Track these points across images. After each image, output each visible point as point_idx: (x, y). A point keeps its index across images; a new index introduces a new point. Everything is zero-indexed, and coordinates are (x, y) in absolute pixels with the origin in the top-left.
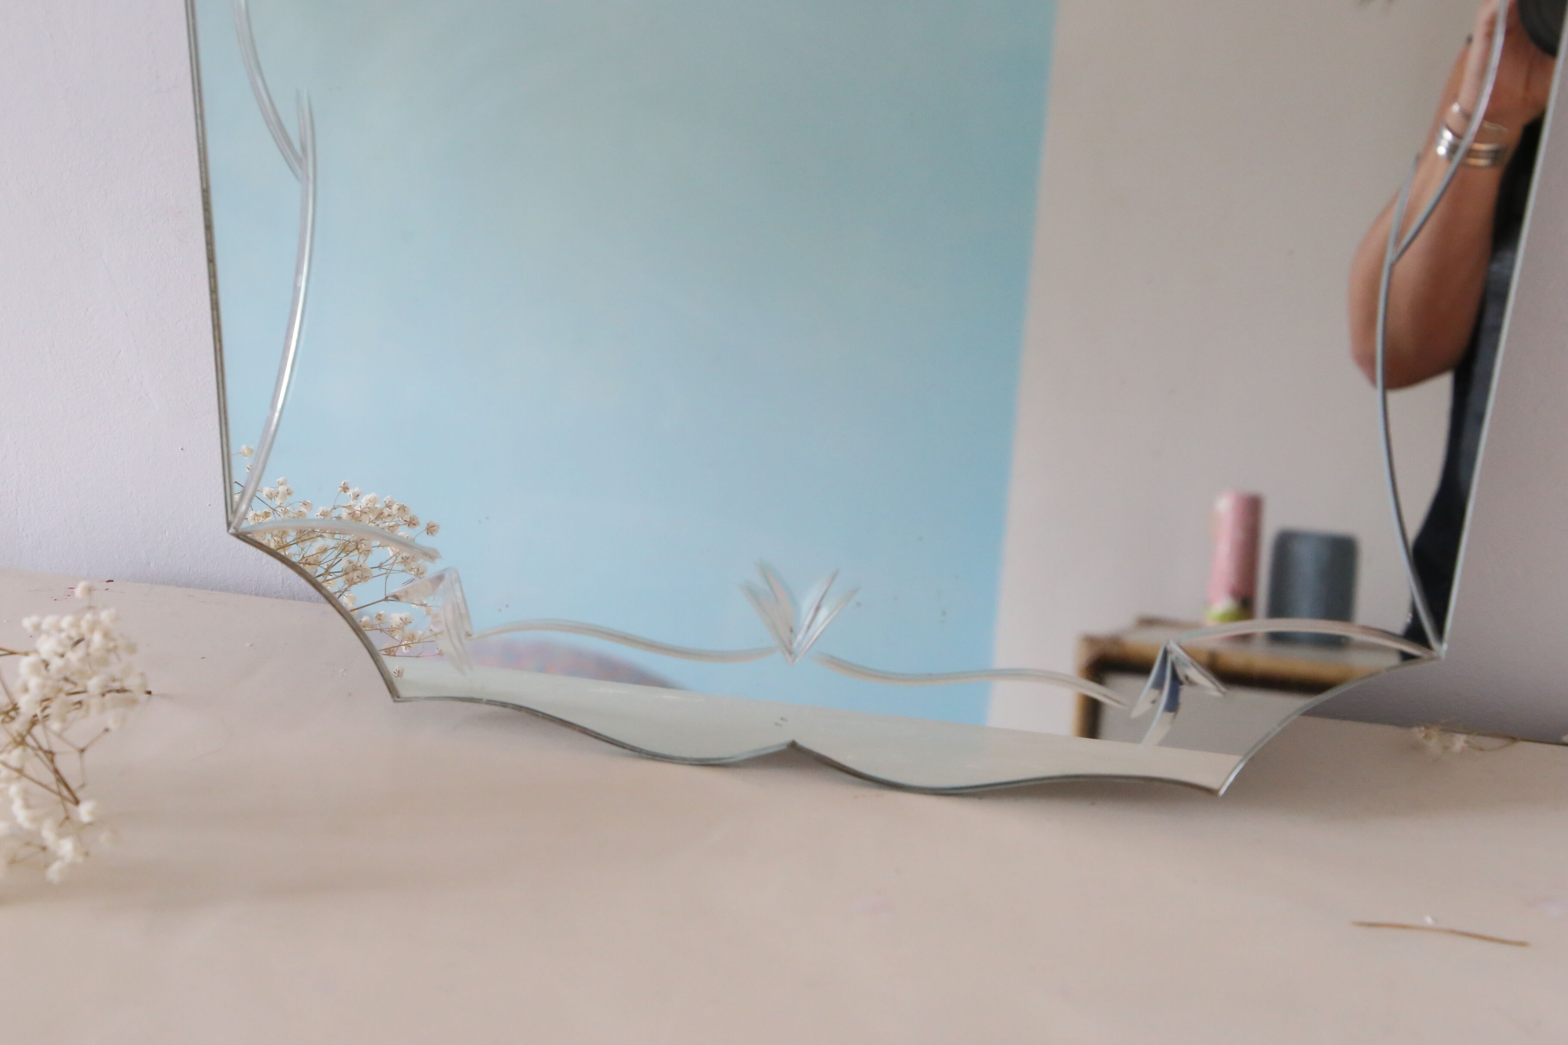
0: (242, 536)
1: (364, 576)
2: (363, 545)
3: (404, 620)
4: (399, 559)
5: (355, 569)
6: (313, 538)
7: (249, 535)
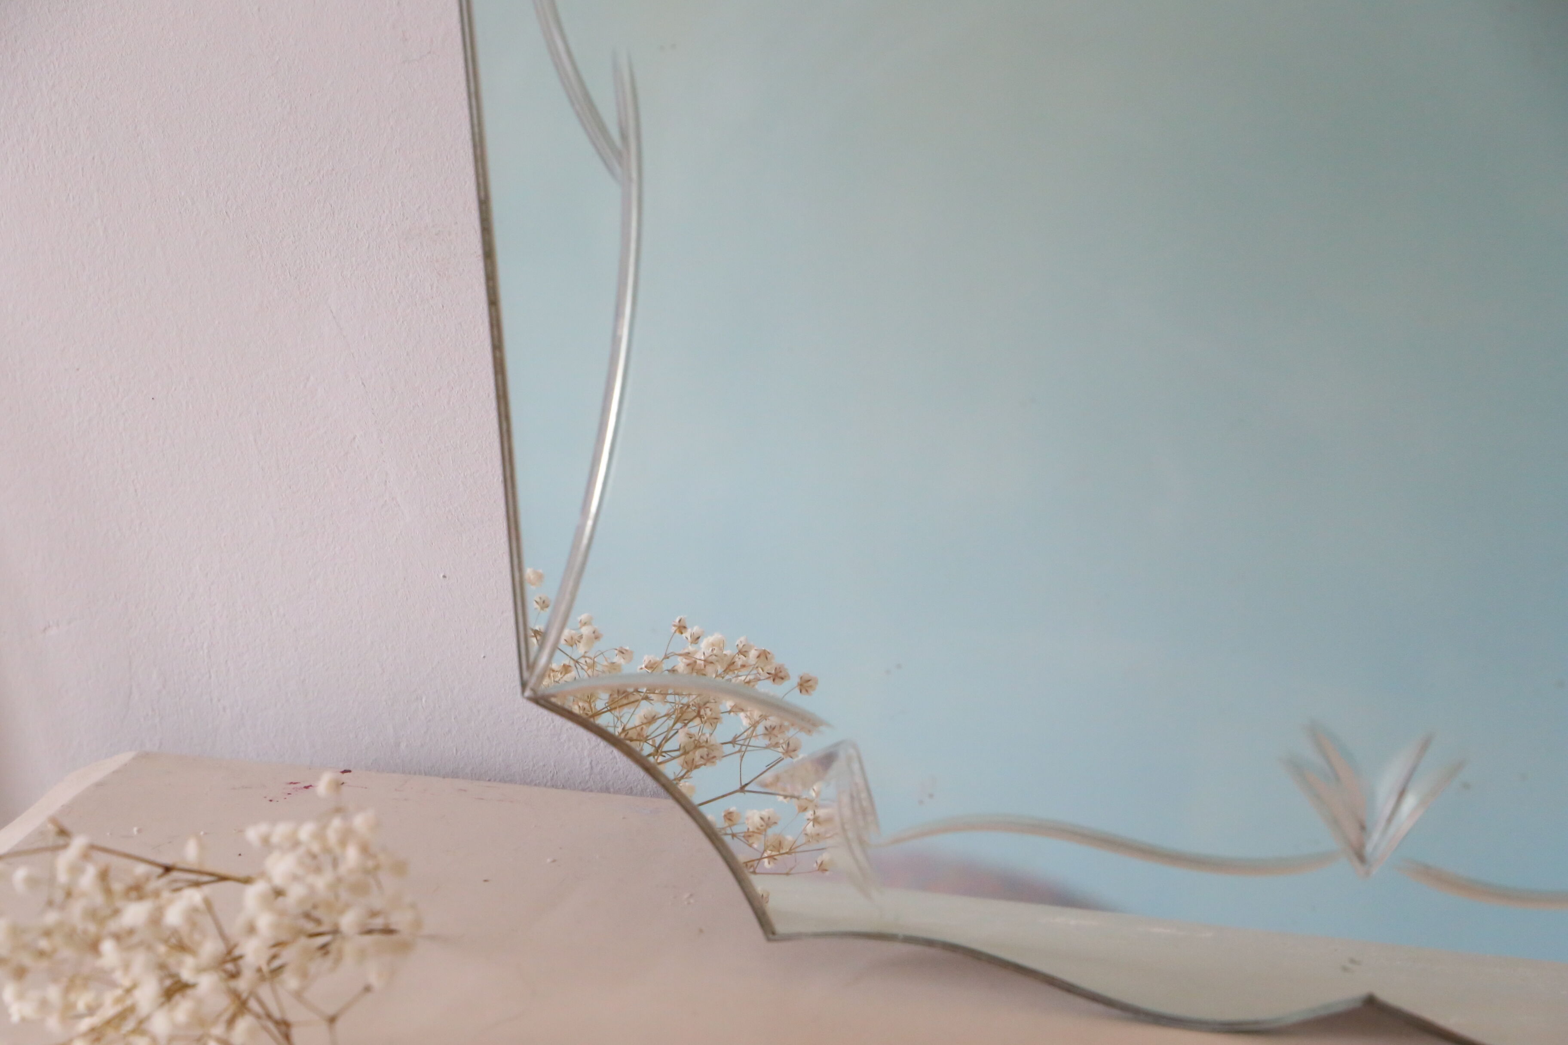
0: (542, 701)
1: (711, 756)
2: (708, 710)
3: (766, 819)
4: (760, 729)
5: (698, 746)
6: (637, 701)
7: (553, 700)
